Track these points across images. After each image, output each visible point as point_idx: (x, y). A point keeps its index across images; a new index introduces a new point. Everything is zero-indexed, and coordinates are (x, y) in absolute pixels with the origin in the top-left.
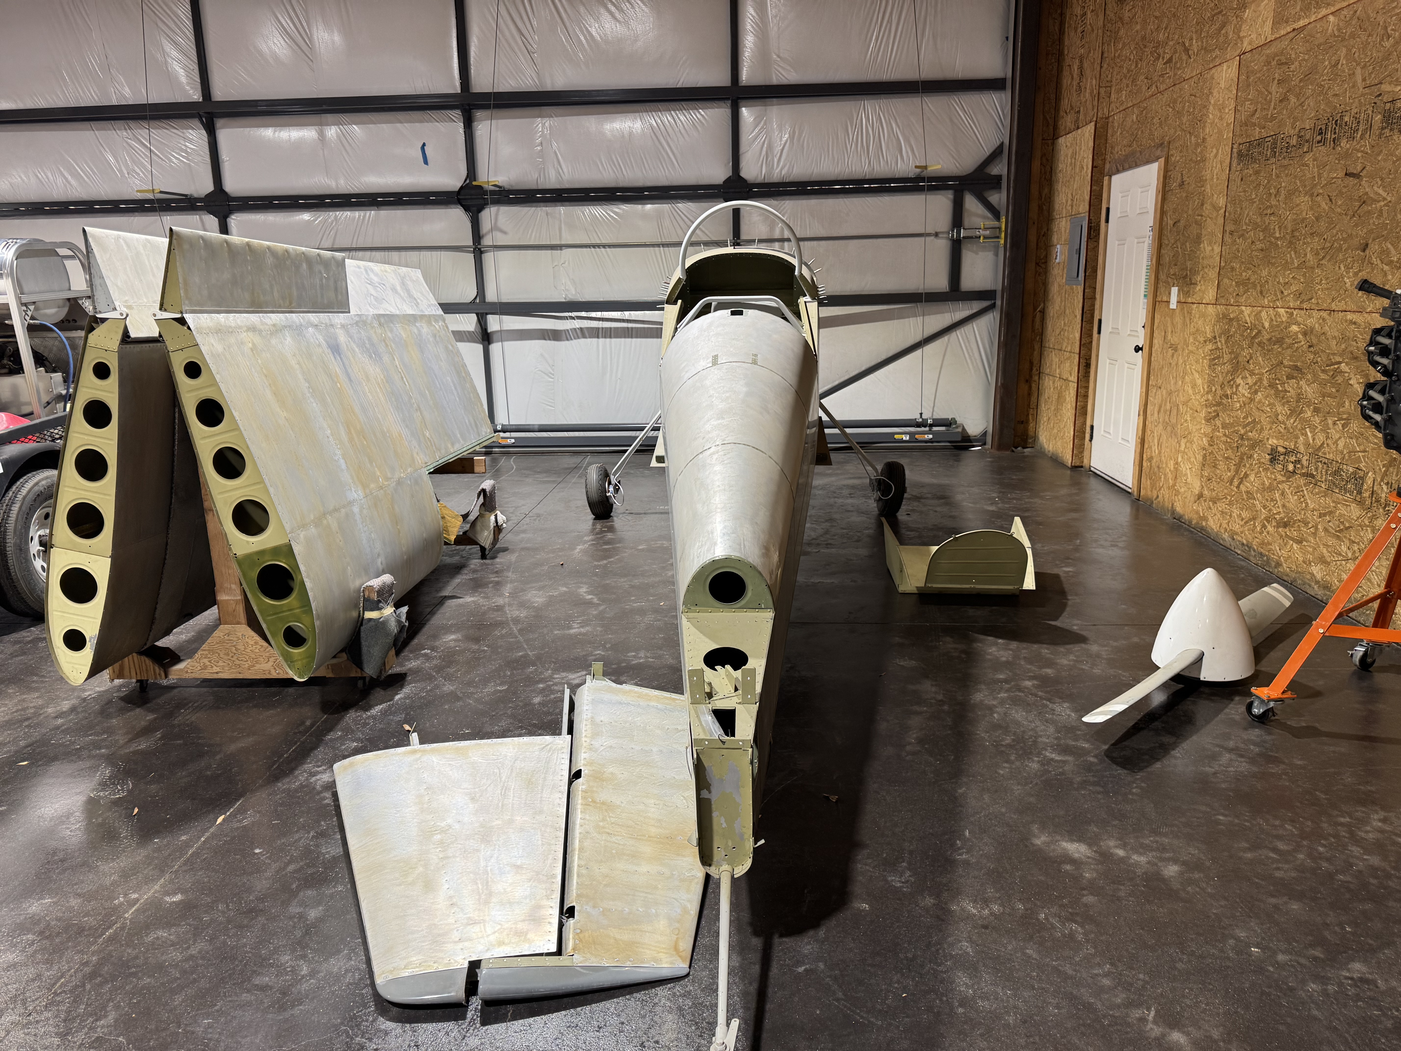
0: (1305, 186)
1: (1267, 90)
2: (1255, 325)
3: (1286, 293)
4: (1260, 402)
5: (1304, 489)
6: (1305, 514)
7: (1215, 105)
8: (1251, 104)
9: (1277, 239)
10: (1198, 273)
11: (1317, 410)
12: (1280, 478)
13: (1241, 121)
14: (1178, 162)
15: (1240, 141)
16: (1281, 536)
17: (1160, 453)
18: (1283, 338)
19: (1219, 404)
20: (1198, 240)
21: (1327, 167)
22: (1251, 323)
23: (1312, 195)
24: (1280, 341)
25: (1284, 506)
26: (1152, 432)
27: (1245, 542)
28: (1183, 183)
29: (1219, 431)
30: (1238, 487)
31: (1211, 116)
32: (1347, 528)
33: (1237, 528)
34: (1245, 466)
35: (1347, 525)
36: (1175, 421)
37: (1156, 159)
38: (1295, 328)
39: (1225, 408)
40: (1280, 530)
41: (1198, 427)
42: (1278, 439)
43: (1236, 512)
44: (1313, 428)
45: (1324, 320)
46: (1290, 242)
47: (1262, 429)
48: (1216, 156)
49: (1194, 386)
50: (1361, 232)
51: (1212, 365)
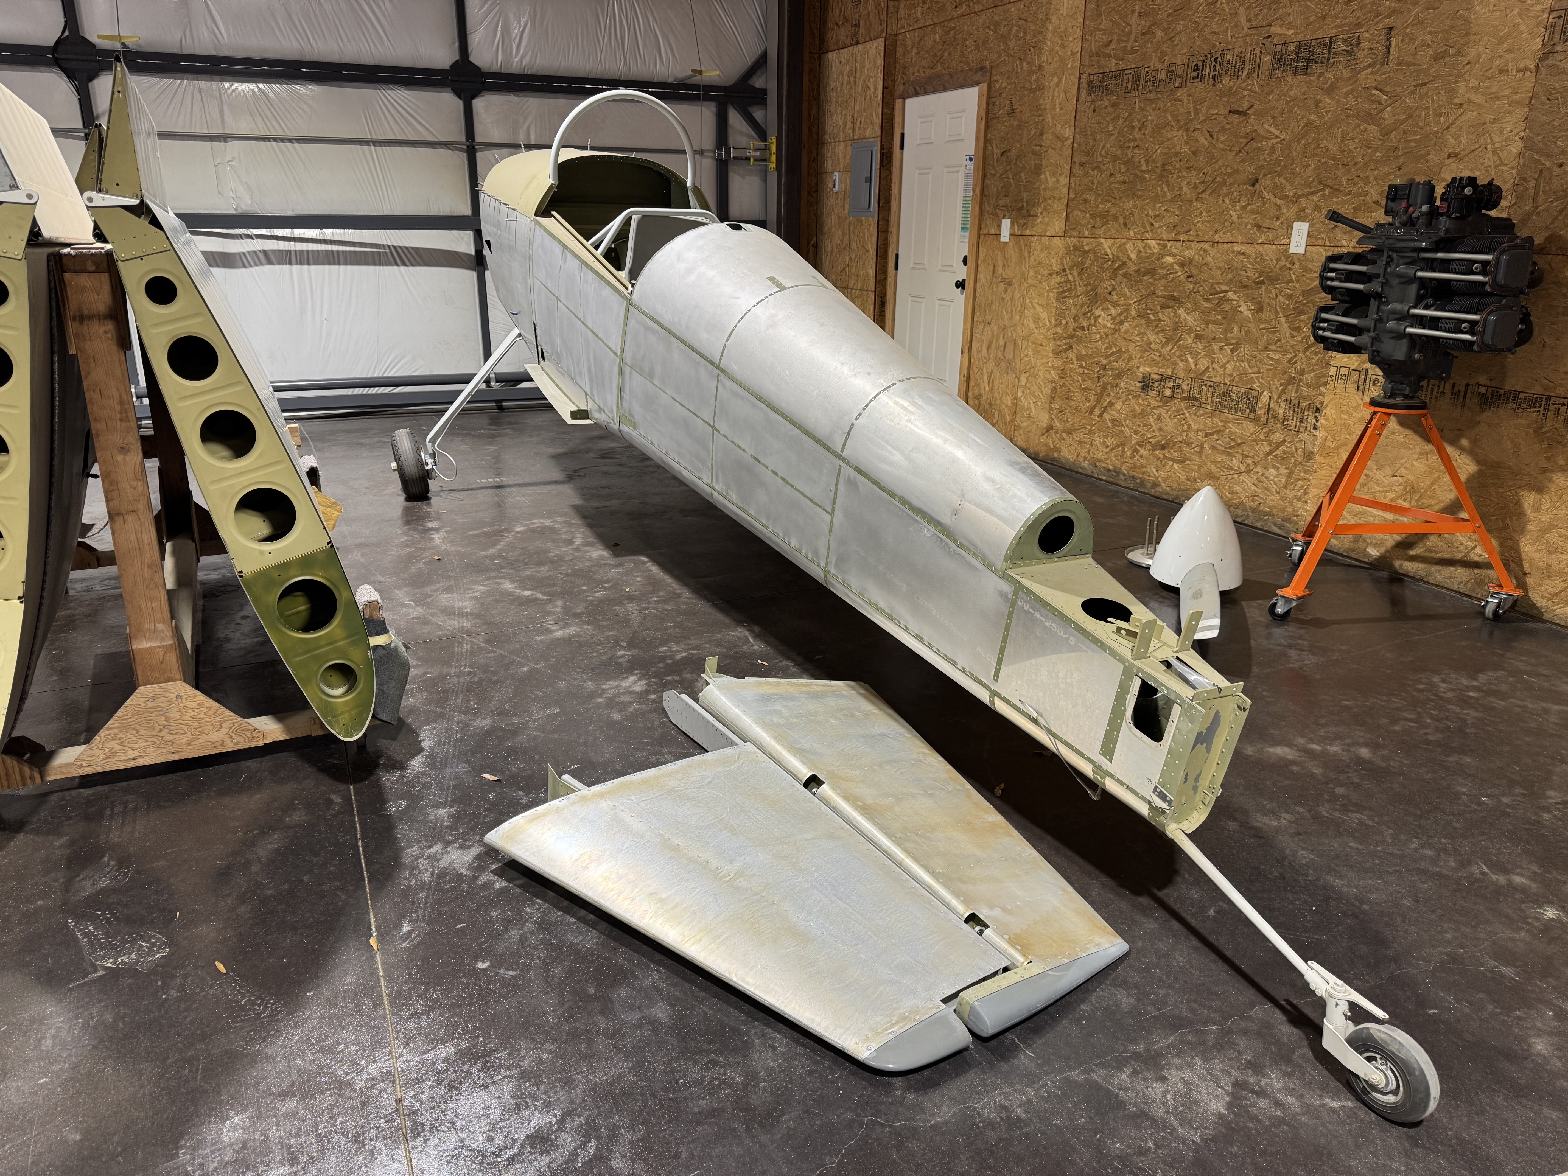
0: (1178, 121)
1: (1125, 22)
2: (1118, 257)
3: (1157, 225)
4: (1126, 332)
5: (1186, 412)
6: (1187, 435)
7: (1055, 31)
8: (1104, 34)
9: (1144, 172)
10: (1039, 204)
11: (1199, 337)
12: (1154, 403)
13: (1091, 51)
14: (1005, 88)
15: (1090, 71)
16: (1158, 458)
17: (991, 390)
18: (1154, 269)
19: (1071, 337)
20: (1038, 170)
21: (1206, 104)
22: (1113, 255)
23: (1187, 130)
24: (1151, 272)
25: (1160, 429)
26: (980, 369)
27: (1111, 467)
28: (1012, 112)
29: (1073, 363)
30: (1100, 416)
31: (1049, 43)
32: (1239, 445)
33: (1100, 455)
34: (1109, 395)
35: (1239, 441)
36: (1011, 356)
37: (976, 84)
38: (1169, 259)
39: (1080, 340)
40: (1157, 452)
41: (1044, 360)
42: (1150, 366)
43: (1098, 441)
44: (1195, 355)
45: (1205, 251)
46: (1161, 177)
47: (1130, 358)
48: (1058, 84)
49: (1037, 319)
50: (1249, 169)
51: (1061, 297)
